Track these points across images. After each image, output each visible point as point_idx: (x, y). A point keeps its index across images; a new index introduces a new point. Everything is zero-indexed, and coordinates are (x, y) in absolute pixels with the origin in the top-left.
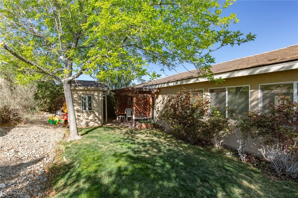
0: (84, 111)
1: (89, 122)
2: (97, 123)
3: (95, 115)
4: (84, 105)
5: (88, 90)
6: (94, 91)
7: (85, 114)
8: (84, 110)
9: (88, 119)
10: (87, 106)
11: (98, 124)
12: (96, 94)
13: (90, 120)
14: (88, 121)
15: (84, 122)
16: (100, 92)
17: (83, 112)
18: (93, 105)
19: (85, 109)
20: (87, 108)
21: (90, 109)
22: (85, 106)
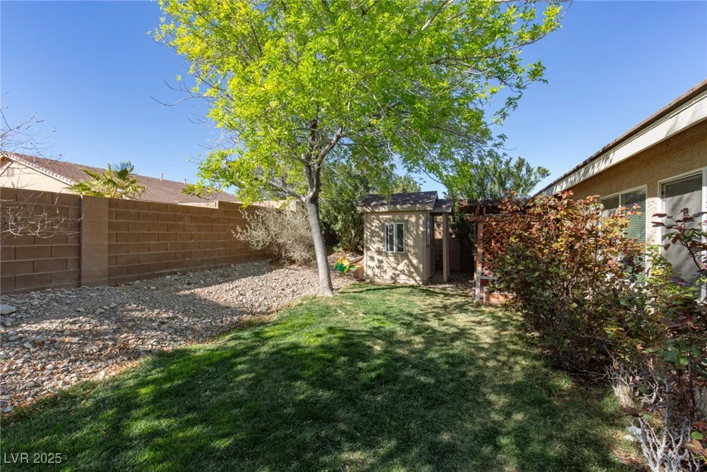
0: (389, 252)
1: (399, 275)
2: (413, 278)
3: (410, 261)
4: (390, 241)
5: (398, 212)
6: (410, 212)
7: (392, 259)
8: (390, 250)
9: (396, 270)
10: (394, 244)
11: (416, 281)
12: (413, 219)
13: (401, 271)
14: (397, 272)
15: (390, 273)
16: (421, 215)
17: (387, 254)
18: (406, 241)
19: (392, 249)
20: (395, 248)
21: (400, 250)
22: (392, 243)
